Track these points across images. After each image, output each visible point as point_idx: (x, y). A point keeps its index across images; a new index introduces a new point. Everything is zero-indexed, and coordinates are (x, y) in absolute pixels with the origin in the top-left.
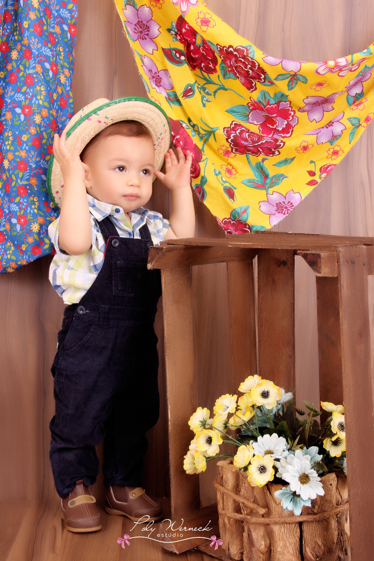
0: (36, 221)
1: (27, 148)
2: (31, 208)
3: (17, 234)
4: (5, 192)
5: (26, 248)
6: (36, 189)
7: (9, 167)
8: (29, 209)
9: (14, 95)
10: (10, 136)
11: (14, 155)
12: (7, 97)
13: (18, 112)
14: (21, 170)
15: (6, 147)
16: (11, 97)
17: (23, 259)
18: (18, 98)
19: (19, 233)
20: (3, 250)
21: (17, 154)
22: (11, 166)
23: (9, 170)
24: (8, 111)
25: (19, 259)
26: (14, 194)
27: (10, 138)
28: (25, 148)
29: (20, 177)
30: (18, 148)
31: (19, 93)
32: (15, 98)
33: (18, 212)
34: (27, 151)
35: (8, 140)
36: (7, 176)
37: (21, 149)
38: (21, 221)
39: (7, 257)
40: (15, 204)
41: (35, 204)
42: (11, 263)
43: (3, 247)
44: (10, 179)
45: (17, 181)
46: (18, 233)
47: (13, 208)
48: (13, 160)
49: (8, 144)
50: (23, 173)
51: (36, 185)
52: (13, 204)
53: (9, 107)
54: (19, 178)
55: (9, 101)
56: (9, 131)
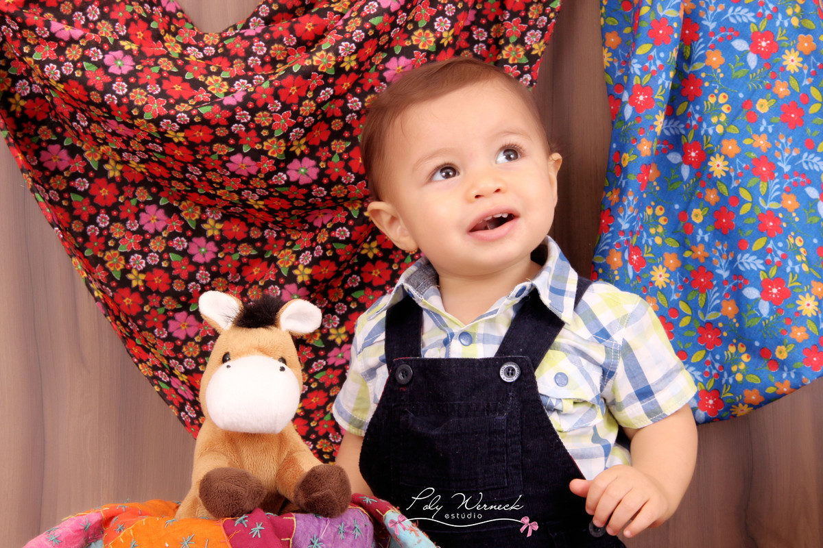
0: (809, 291)
1: (770, 130)
2: (795, 262)
3: (760, 324)
4: (716, 229)
5: (789, 353)
6: (797, 219)
7: (727, 172)
8: (790, 263)
9: (725, 11)
10: (722, 105)
11: (740, 144)
12: (707, 17)
13: (741, 49)
14: (763, 179)
15: (714, 130)
16: (718, 17)
17: (781, 381)
18: (738, 17)
19: (769, 319)
20: (717, 365)
21: (747, 141)
22: (735, 170)
23: (727, 179)
24: (713, 48)
25: (770, 381)
26: (749, 232)
27: (725, 109)
28: (766, 130)
29: (763, 194)
30: (750, 129)
31: (739, 5)
32: (728, 18)
33: (761, 272)
34: (770, 135)
35: (719, 113)
36: (720, 194)
37: (757, 131)
38: (772, 293)
39: (734, 379)
40: (754, 253)
41: (800, 254)
42: (747, 392)
43: (718, 357)
44: (737, 200)
45: (755, 203)
46: (764, 319)
47: (748, 263)
48: (738, 155)
49: (719, 122)
50: (768, 184)
51: (796, 211)
52: (747, 256)
53: (713, 38)
54: (760, 195)
55: (712, 26)
56: (720, 92)
